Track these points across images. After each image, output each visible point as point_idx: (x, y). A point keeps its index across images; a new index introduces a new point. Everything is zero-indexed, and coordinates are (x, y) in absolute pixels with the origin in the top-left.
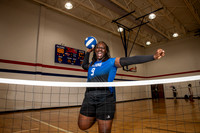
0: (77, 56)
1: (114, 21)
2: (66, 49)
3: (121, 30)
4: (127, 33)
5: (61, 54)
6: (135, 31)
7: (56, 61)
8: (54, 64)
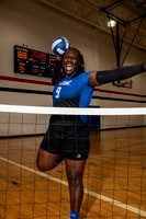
0: (47, 63)
1: (103, 10)
2: (30, 53)
3: (112, 23)
4: (122, 29)
5: (24, 61)
6: (134, 26)
7: (17, 70)
8: (13, 75)
